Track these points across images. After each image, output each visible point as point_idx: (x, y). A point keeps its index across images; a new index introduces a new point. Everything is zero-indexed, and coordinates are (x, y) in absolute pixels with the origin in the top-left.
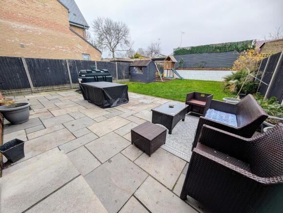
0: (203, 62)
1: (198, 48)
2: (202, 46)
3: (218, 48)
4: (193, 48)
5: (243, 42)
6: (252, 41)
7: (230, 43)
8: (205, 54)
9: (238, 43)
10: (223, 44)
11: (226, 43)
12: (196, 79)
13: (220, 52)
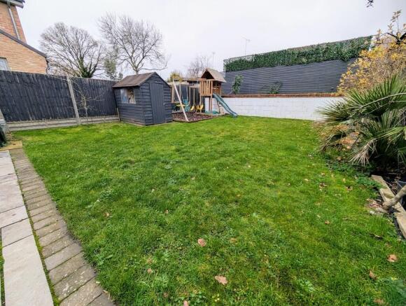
0: (276, 83)
1: (266, 56)
2: (274, 53)
3: (304, 55)
4: (257, 56)
5: (351, 41)
6: (371, 37)
7: (327, 44)
8: (279, 68)
9: (341, 43)
10: (312, 46)
11: (318, 45)
12: (262, 116)
13: (308, 63)
